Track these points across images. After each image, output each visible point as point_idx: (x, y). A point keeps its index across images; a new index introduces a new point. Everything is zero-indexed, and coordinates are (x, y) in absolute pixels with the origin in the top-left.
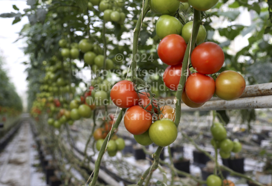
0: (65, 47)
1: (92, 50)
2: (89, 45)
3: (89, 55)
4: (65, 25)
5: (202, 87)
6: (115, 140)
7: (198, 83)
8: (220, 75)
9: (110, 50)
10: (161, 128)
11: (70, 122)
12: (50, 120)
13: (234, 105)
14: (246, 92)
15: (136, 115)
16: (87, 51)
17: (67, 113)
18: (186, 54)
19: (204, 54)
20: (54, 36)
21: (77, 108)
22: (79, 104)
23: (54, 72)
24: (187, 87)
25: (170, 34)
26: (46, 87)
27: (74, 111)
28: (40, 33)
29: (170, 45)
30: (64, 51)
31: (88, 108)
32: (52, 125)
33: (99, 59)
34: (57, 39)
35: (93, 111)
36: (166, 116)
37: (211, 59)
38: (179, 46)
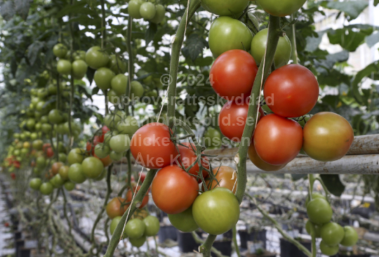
0: (63, 57)
1: (108, 65)
2: (104, 57)
3: (102, 73)
4: (65, 19)
5: (281, 139)
6: (142, 218)
7: (274, 131)
8: (312, 118)
9: (140, 63)
10: (212, 204)
11: (68, 185)
12: (34, 181)
13: (341, 166)
14: (361, 146)
15: (171, 181)
16: (99, 67)
17: (64, 169)
18: (256, 83)
19: (286, 85)
20: (45, 38)
21: (80, 162)
22: (84, 155)
23: (45, 98)
24: (256, 137)
25: (232, 49)
26: (30, 122)
27: (75, 167)
28: (22, 31)
29: (230, 68)
30: (62, 64)
31: (99, 163)
32: (37, 189)
33: (119, 80)
34: (50, 42)
35: (107, 168)
36: (222, 183)
37: (296, 92)
38: (245, 70)
